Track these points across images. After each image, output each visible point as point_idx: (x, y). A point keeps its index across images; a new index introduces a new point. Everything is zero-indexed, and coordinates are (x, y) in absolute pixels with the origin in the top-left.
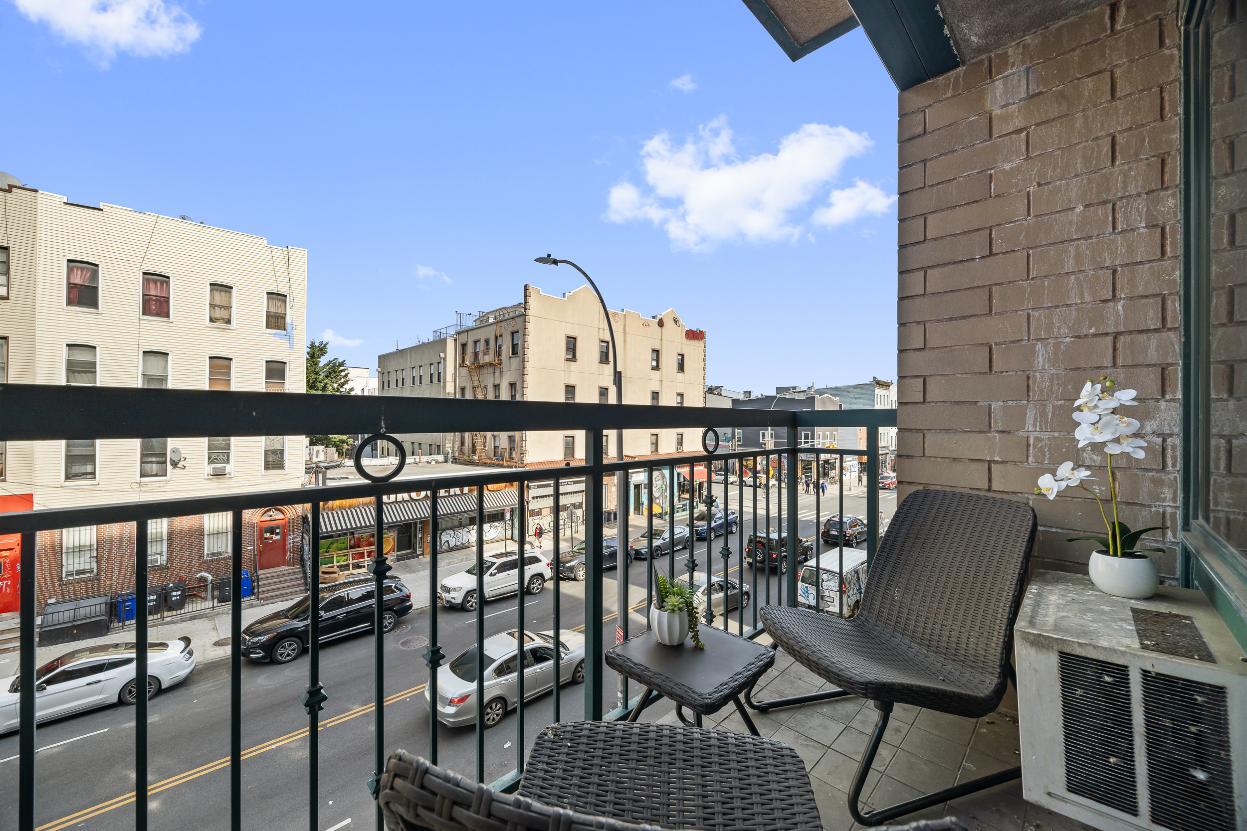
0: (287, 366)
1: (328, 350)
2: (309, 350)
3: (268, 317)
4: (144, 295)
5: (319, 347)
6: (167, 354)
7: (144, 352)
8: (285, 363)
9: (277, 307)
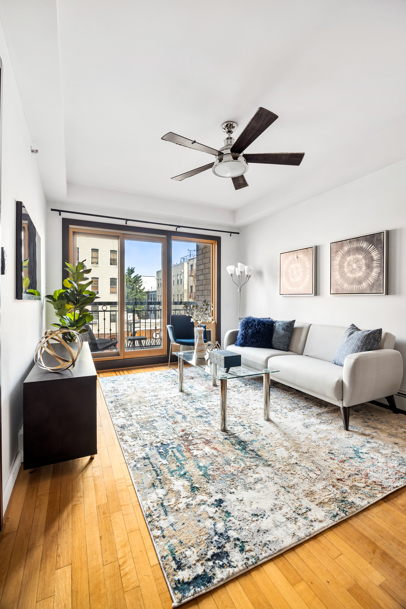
9: (114, 256)
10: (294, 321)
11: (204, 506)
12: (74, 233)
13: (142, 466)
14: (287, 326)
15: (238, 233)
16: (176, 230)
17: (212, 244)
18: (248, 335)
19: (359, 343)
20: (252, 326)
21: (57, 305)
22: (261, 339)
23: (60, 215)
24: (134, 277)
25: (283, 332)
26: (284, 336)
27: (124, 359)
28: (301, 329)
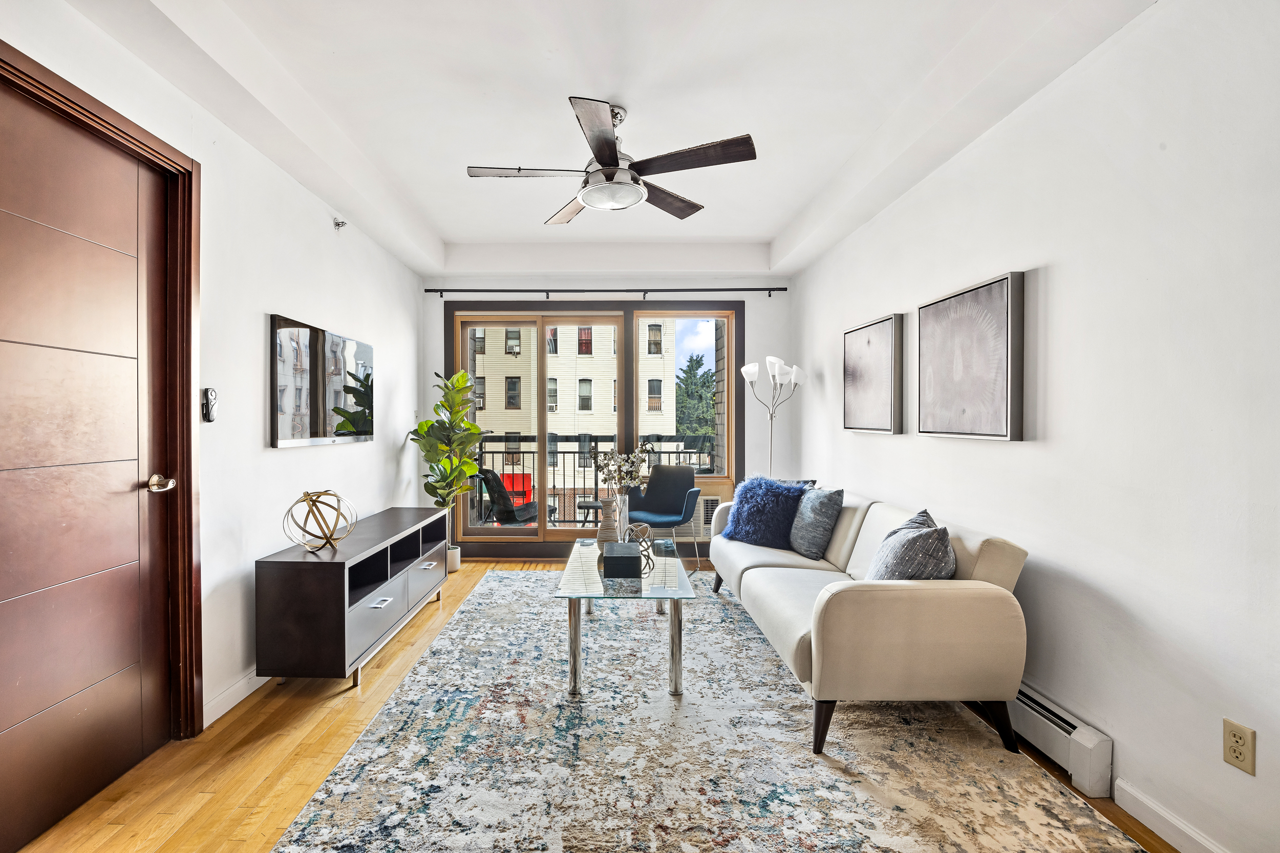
0: (662, 383)
1: (703, 362)
2: (688, 364)
3: (650, 344)
4: (579, 340)
5: (696, 360)
6: (591, 380)
7: (580, 380)
8: (661, 381)
9: (655, 336)
10: (840, 493)
11: (410, 787)
12: (464, 324)
13: (398, 712)
14: (822, 503)
15: (785, 289)
16: (644, 298)
17: (728, 317)
18: (741, 516)
19: (890, 560)
20: (752, 497)
21: (424, 445)
22: (763, 527)
23: (442, 296)
24: (703, 376)
25: (812, 515)
26: (812, 523)
27: (544, 542)
28: (854, 510)
